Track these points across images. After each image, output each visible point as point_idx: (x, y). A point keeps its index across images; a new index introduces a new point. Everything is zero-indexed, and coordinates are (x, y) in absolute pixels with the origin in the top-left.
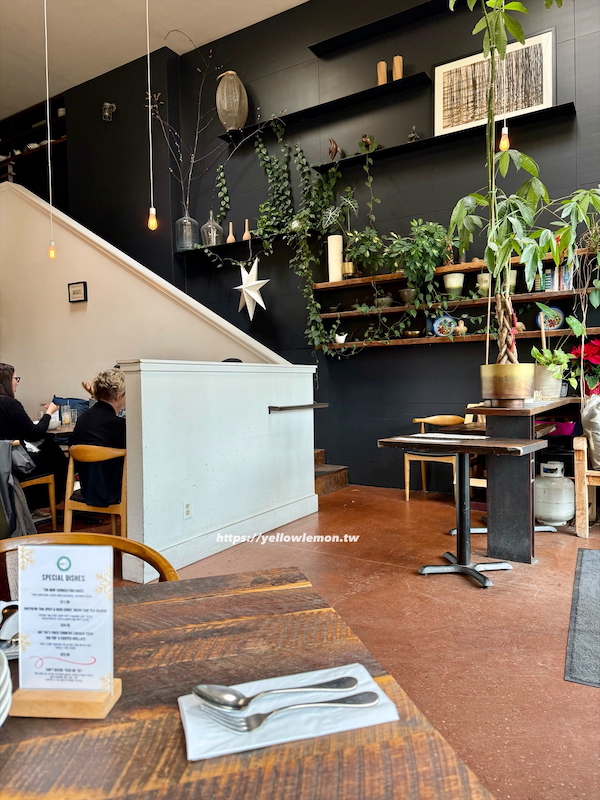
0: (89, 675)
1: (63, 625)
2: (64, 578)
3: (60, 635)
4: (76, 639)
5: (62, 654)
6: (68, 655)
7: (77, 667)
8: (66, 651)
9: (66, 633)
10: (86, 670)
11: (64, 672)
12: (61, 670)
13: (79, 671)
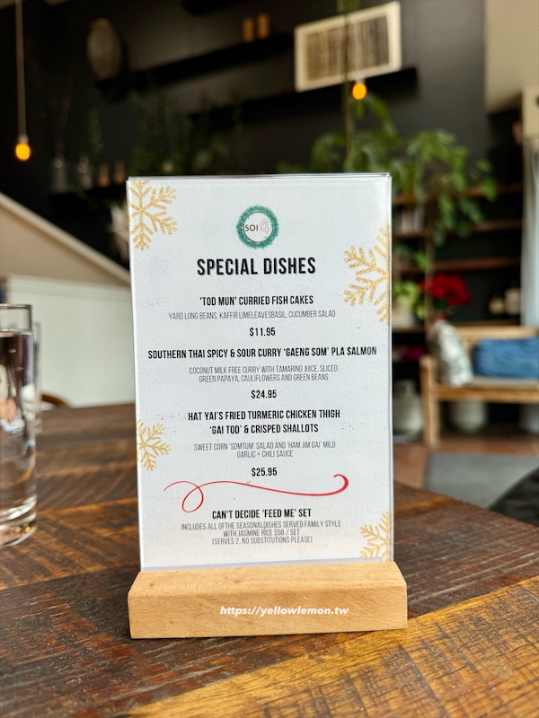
0: (329, 523)
1: (257, 394)
2: (259, 267)
3: (249, 422)
4: (293, 429)
5: (256, 472)
6: (273, 471)
7: (296, 503)
8: (266, 463)
9: (265, 415)
10: (320, 509)
11: (262, 519)
12: (254, 514)
13: (303, 513)
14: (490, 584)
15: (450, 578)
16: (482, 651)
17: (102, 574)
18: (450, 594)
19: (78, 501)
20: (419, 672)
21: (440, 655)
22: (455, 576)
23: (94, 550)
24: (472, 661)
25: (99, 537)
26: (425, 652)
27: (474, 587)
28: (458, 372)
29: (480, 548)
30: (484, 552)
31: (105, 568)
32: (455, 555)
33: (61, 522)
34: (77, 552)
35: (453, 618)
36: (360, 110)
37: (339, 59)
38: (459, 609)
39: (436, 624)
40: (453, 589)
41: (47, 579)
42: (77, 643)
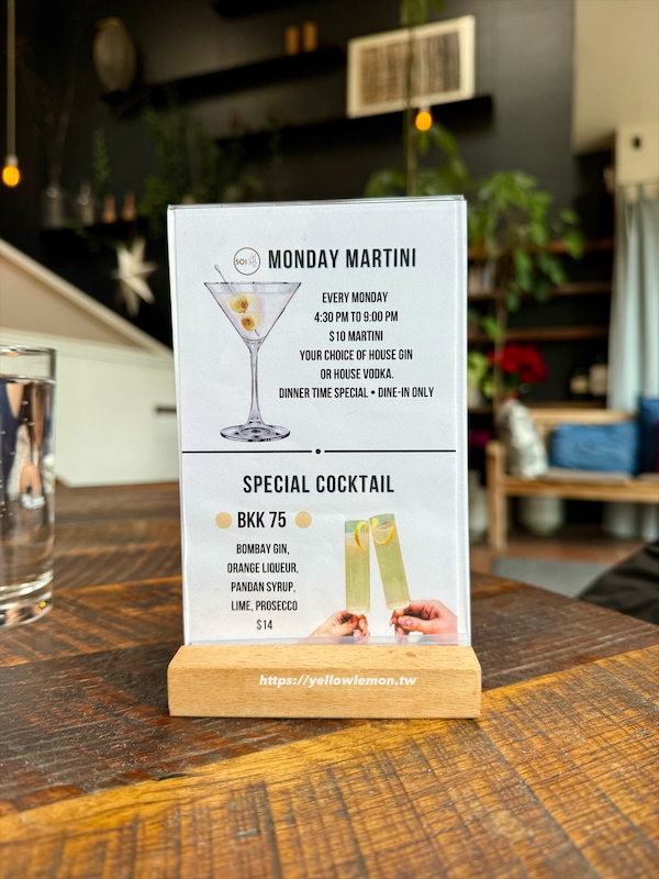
14: (565, 663)
15: (521, 657)
16: (555, 722)
17: (135, 651)
18: (521, 672)
19: (98, 581)
20: (489, 739)
21: (511, 725)
22: (527, 656)
23: (123, 628)
24: (544, 730)
25: (126, 616)
26: (495, 722)
27: (548, 665)
28: (531, 463)
29: (554, 630)
30: (559, 634)
31: (138, 644)
32: (527, 636)
33: (81, 601)
34: (104, 630)
35: (525, 693)
36: (423, 144)
37: (401, 81)
38: (531, 684)
39: (506, 697)
40: (524, 667)
41: (73, 654)
42: (116, 712)
